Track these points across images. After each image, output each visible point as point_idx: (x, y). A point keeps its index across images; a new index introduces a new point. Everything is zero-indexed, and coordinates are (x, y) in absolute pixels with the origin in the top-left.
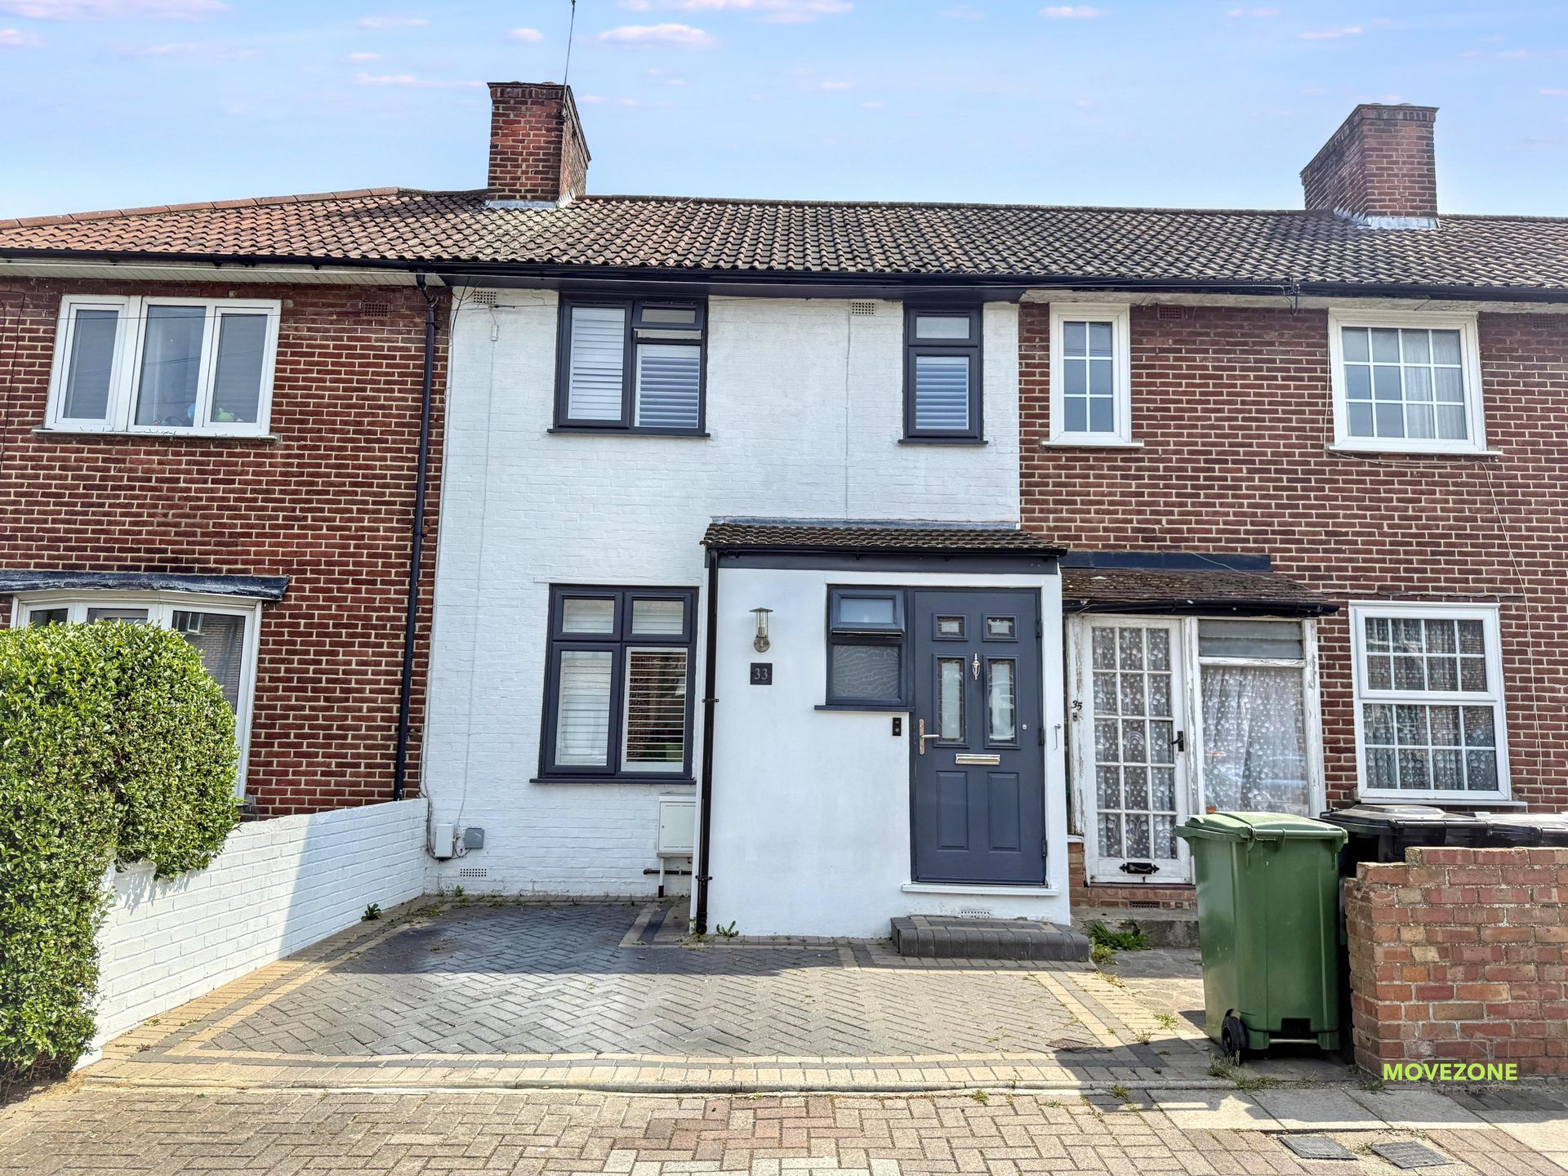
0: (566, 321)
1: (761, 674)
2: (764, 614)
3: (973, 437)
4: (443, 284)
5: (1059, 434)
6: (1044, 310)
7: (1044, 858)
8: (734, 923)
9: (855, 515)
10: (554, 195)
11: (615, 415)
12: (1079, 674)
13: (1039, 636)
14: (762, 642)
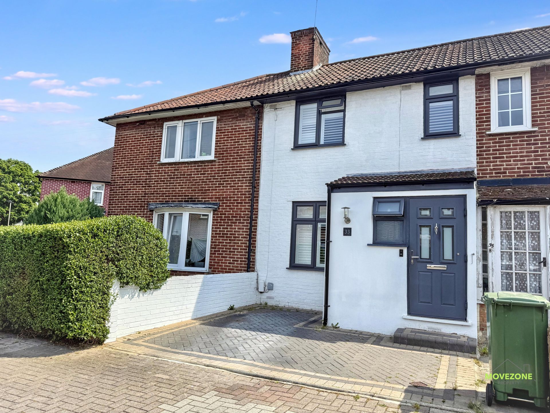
0: (298, 110)
1: (347, 232)
2: (346, 210)
3: (455, 133)
4: (260, 104)
5: (495, 128)
6: (488, 76)
7: (466, 309)
8: (338, 323)
9: (402, 170)
10: (311, 66)
11: (313, 141)
12: (493, 232)
13: (465, 216)
14: (348, 220)
